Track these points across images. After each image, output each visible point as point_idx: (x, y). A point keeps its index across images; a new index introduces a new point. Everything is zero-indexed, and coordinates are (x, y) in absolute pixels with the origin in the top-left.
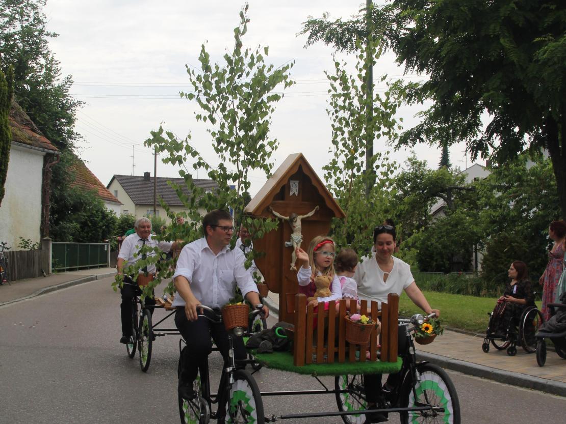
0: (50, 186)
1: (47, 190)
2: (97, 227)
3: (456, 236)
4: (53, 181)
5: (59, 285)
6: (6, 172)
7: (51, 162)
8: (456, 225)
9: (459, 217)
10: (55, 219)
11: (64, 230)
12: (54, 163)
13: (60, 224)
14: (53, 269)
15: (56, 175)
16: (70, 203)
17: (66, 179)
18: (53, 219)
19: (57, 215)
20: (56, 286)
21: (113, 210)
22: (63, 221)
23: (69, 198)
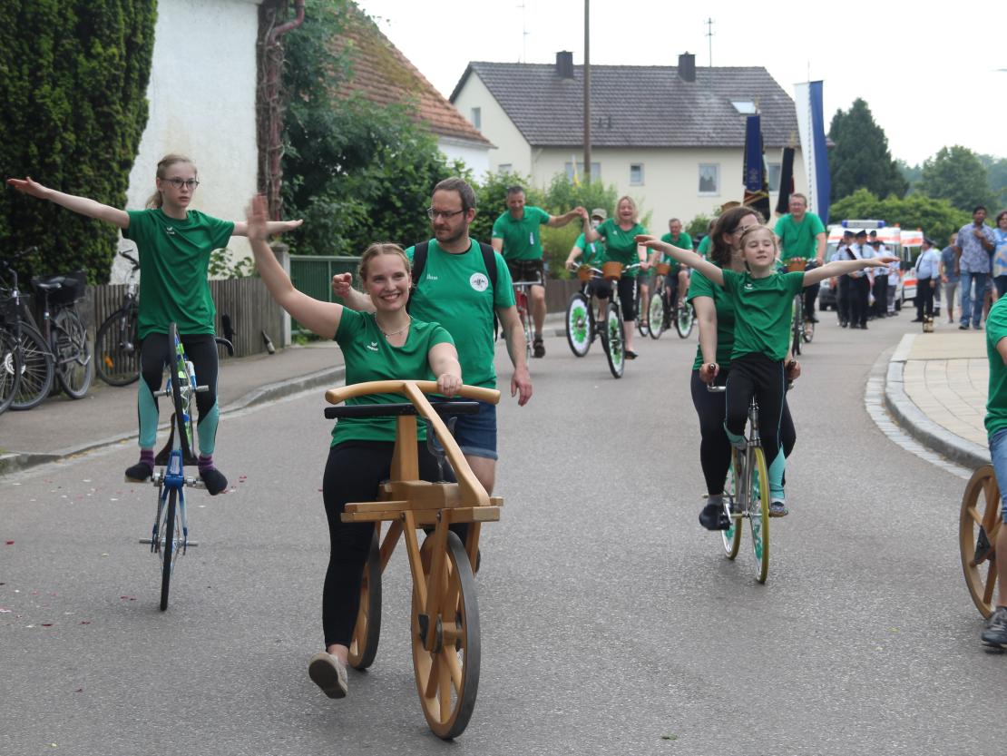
0: (281, 93)
1: (272, 104)
2: (420, 213)
4: (287, 79)
5: (309, 378)
6: (150, 52)
7: (280, 23)
10: (297, 188)
11: (323, 221)
12: (288, 25)
13: (312, 203)
14: (296, 332)
15: (296, 61)
16: (339, 143)
17: (326, 73)
18: (292, 189)
19: (301, 178)
20: (301, 380)
21: (461, 162)
22: (320, 197)
23: (334, 128)
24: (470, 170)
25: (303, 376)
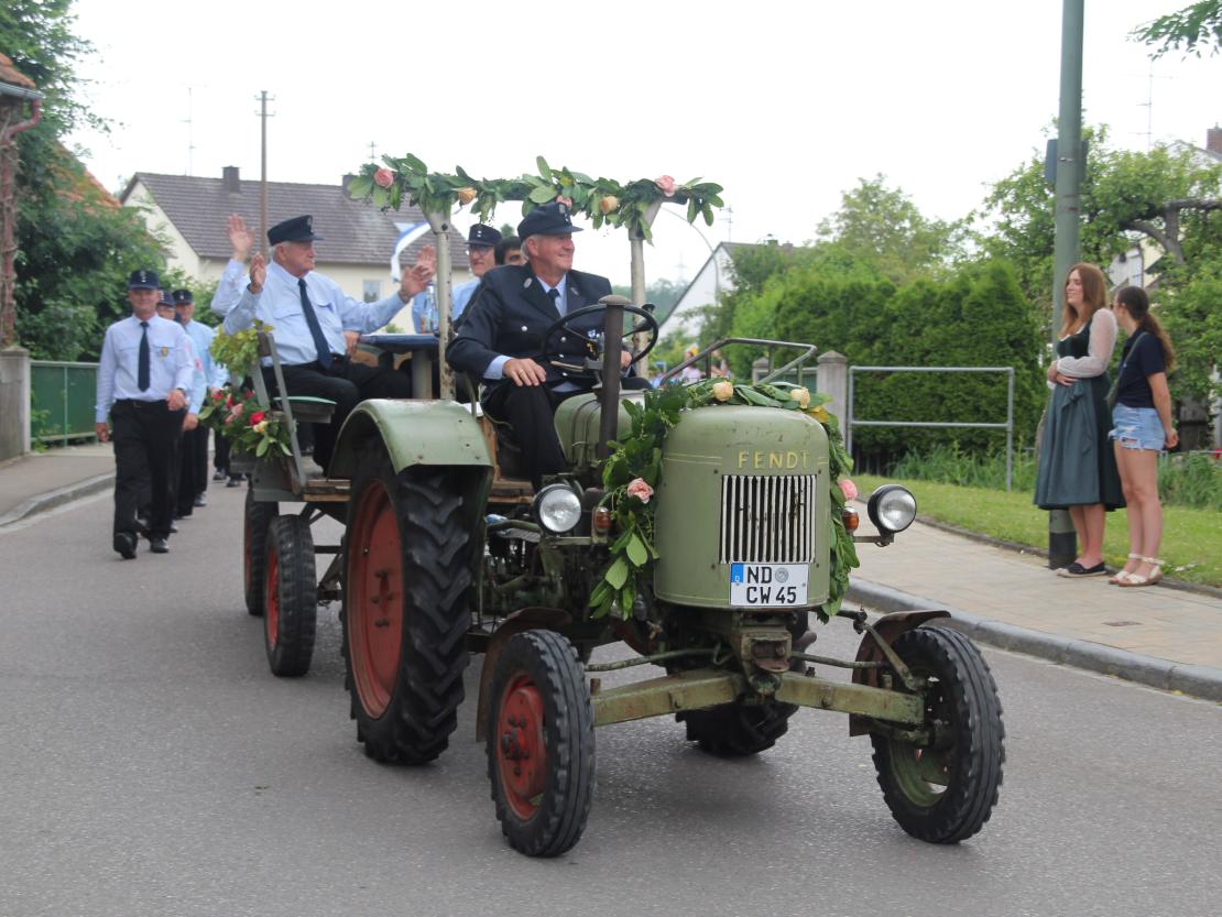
0: (15, 194)
1: (7, 205)
3: (1201, 345)
4: (22, 180)
5: (75, 488)
7: (14, 122)
8: (1201, 314)
9: (1209, 290)
10: (30, 291)
11: (60, 325)
12: (24, 124)
13: (45, 306)
14: (34, 439)
15: (28, 162)
16: (71, 244)
17: (56, 175)
18: (25, 292)
19: (35, 281)
20: (69, 491)
21: (181, 270)
22: (55, 300)
23: (67, 229)
24: (190, 278)
25: (69, 486)
